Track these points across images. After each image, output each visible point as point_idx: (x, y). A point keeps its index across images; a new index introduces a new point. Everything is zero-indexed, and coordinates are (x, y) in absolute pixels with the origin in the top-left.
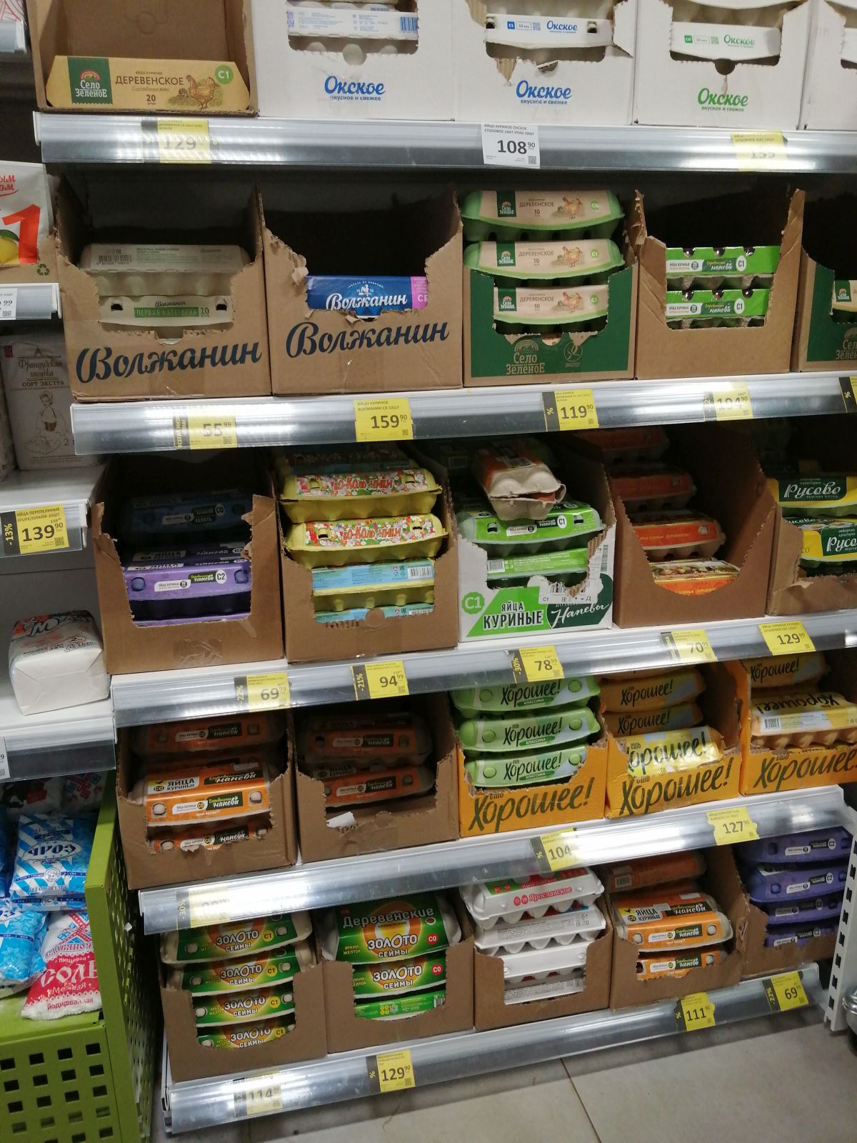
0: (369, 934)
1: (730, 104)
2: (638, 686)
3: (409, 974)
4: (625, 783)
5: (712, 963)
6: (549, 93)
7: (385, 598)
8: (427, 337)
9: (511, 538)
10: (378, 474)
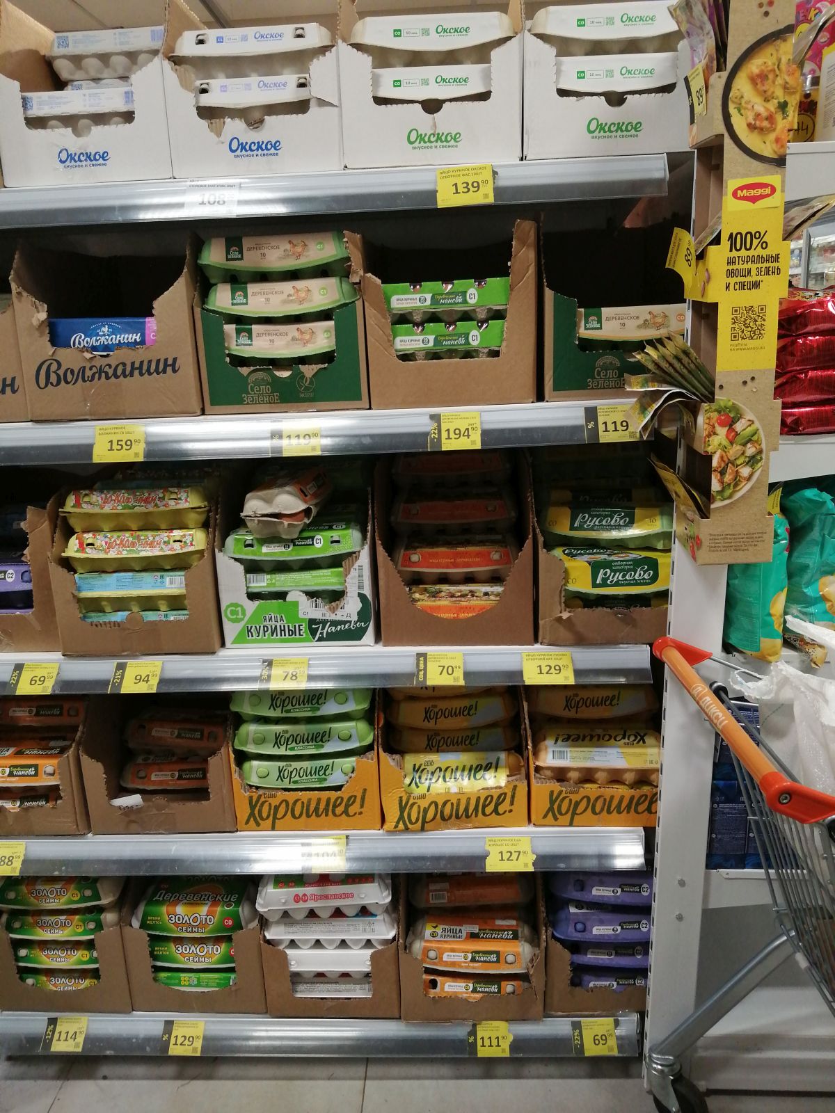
0: (171, 909)
1: (442, 142)
2: (442, 705)
3: (208, 951)
4: (401, 797)
5: (513, 993)
6: (259, 147)
7: (149, 603)
8: (160, 370)
9: (266, 554)
10: (145, 491)
